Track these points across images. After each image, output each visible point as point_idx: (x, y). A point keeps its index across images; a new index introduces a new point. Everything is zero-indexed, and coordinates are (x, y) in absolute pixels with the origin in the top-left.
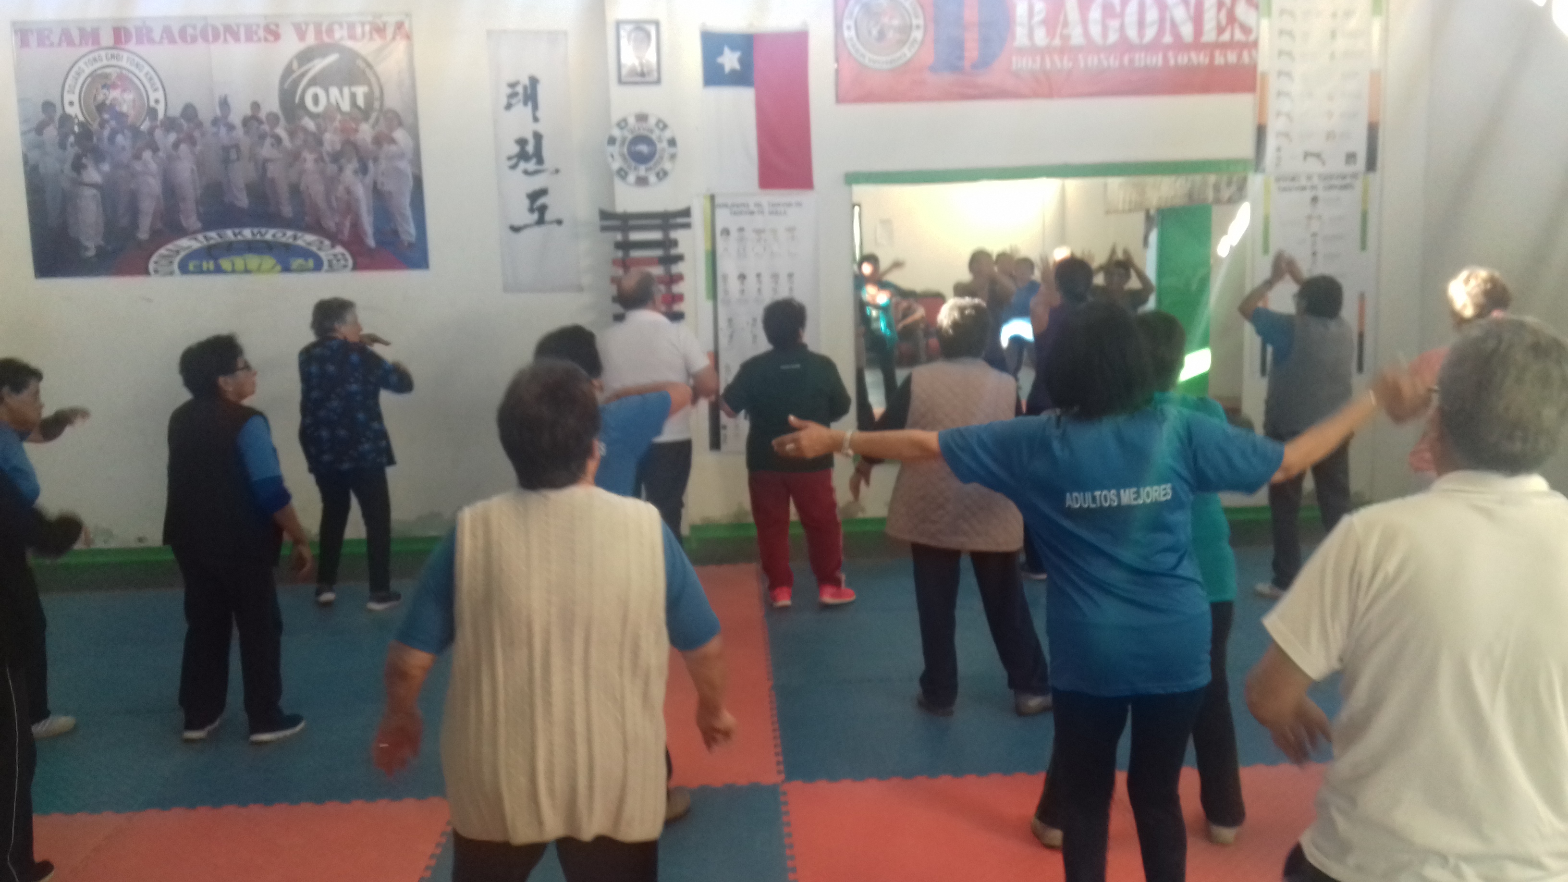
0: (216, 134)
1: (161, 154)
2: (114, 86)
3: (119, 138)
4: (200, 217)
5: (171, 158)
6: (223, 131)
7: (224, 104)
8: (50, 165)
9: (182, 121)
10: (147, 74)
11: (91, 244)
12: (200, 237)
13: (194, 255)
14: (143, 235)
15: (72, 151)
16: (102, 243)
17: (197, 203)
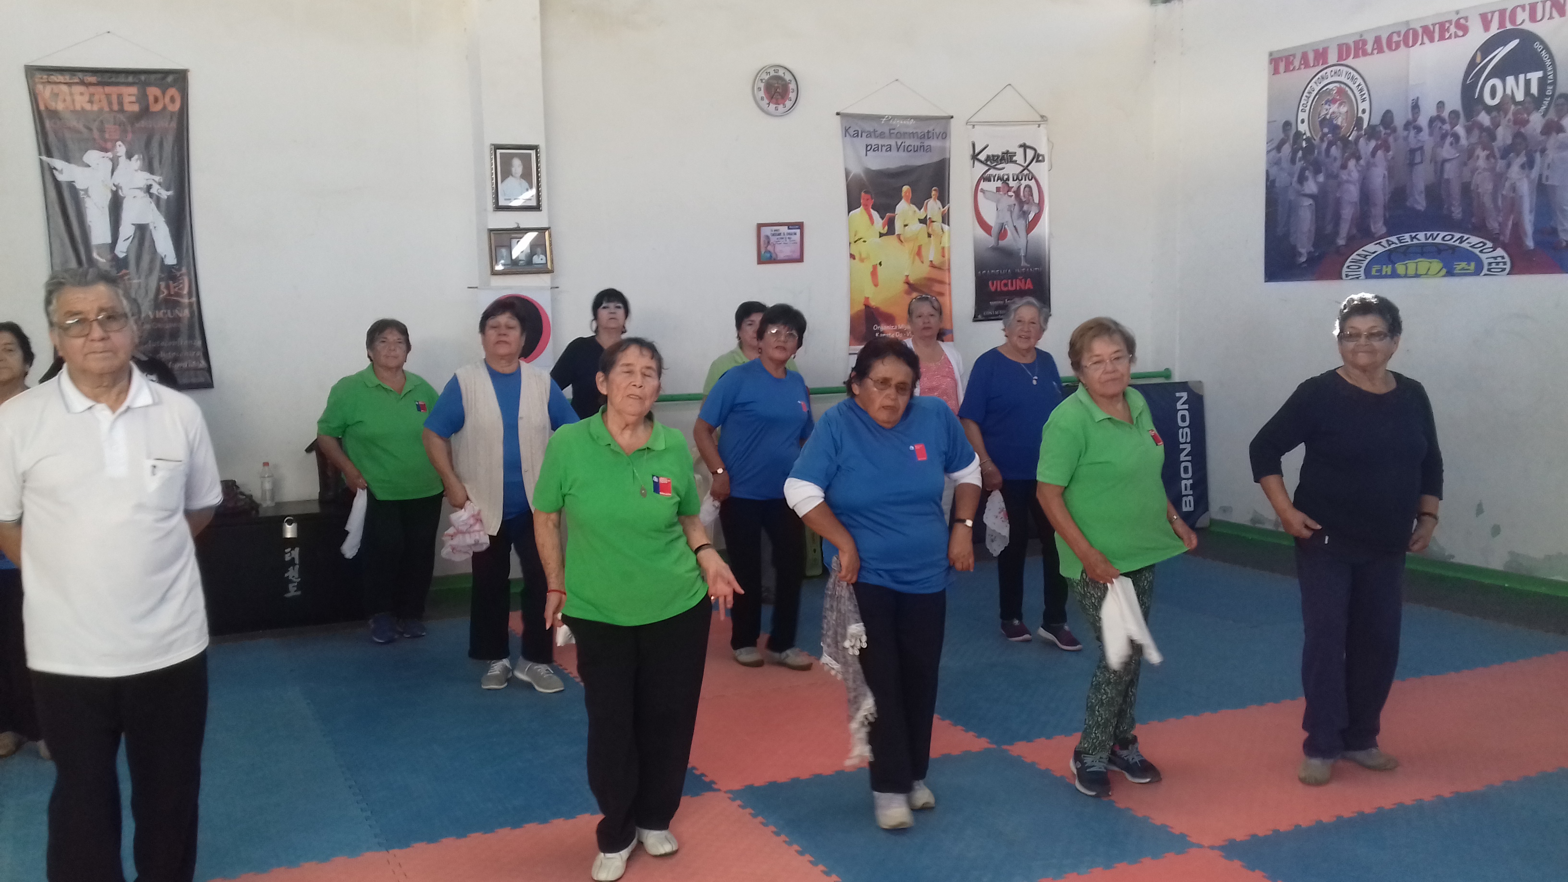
0: (1406, 138)
1: (1362, 162)
2: (1334, 101)
3: (1334, 150)
4: (1386, 223)
5: (1369, 165)
6: (1412, 133)
7: (1416, 107)
8: (1282, 179)
9: (1381, 128)
10: (1359, 85)
11: (1304, 249)
12: (1384, 241)
13: (1379, 259)
14: (1341, 242)
15: (1299, 164)
16: (1312, 249)
17: (1386, 208)
